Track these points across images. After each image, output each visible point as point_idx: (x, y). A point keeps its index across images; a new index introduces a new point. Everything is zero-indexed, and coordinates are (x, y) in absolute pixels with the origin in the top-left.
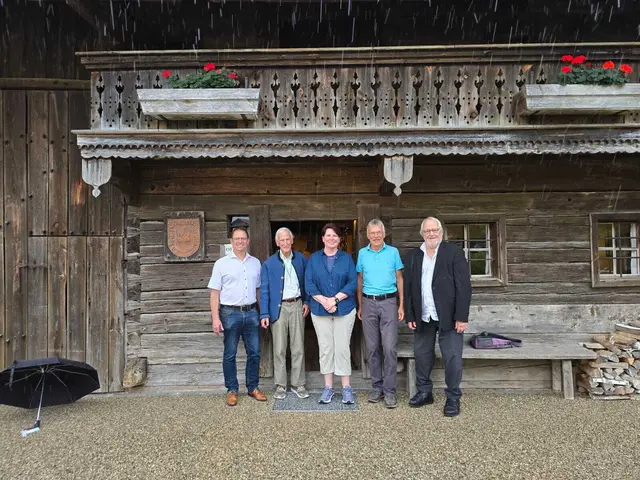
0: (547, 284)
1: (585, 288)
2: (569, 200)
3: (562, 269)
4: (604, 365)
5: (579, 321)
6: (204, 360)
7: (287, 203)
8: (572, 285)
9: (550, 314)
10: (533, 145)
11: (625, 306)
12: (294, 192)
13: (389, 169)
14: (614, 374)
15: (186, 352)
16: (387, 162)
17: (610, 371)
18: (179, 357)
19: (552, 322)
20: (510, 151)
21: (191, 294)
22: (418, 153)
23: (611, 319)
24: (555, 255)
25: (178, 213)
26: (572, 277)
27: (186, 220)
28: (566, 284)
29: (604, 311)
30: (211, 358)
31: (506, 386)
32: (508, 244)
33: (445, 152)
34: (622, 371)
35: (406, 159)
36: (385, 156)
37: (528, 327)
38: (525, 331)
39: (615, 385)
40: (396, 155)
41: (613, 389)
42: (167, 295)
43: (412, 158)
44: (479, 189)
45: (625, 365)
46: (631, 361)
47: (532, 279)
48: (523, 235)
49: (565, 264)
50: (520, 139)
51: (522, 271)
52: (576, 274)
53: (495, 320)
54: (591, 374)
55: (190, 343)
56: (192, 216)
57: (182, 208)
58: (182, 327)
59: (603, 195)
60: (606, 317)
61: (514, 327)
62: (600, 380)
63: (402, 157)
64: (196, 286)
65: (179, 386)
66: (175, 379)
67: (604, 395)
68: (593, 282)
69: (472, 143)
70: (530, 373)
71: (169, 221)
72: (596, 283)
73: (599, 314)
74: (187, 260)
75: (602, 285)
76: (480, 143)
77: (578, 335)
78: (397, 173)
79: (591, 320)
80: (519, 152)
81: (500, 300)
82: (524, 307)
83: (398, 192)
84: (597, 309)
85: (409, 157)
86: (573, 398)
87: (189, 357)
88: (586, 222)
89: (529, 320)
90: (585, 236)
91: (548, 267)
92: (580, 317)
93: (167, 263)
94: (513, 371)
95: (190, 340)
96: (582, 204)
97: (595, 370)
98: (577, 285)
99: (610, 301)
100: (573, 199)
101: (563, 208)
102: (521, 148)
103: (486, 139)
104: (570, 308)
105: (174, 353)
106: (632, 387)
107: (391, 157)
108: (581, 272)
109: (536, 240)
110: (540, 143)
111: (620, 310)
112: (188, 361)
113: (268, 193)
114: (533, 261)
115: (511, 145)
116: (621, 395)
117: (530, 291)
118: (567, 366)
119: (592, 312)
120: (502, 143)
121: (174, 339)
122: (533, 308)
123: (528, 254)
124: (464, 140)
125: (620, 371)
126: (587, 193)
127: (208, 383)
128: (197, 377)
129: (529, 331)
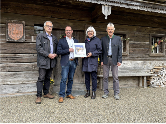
0: (138, 55)
1: (147, 56)
2: (145, 29)
3: (142, 50)
4: (154, 77)
5: (146, 66)
6: (25, 82)
7: (59, 22)
8: (144, 55)
9: (139, 64)
10: (145, 8)
11: (157, 62)
12: (62, 18)
13: (104, 9)
14: (156, 80)
15: (16, 79)
16: (103, 7)
17: (155, 79)
18: (13, 81)
19: (139, 66)
20: (139, 9)
21: (18, 56)
22: (113, 5)
23: (153, 65)
24: (141, 46)
25: (13, 21)
26: (145, 53)
27: (17, 24)
28: (143, 55)
29: (152, 63)
30: (27, 81)
31: (127, 86)
32: (129, 42)
33: (121, 6)
34: (158, 79)
35: (109, 7)
36: (103, 4)
37: (133, 68)
38: (132, 69)
39: (157, 83)
40: (106, 5)
41: (156, 84)
42: (8, 56)
43: (111, 7)
44: (122, 23)
45: (159, 77)
46: (160, 76)
47: (135, 53)
48: (133, 39)
49: (143, 49)
50: (142, 5)
51: (132, 50)
52: (146, 52)
53: (124, 66)
54: (151, 80)
55: (19, 76)
56: (19, 23)
57: (15, 19)
58: (15, 69)
59: (153, 29)
60: (152, 65)
61: (129, 68)
62: (153, 82)
63: (108, 6)
64: (20, 52)
65: (13, 93)
66: (12, 90)
67: (154, 86)
68: (150, 54)
69: (129, 4)
70: (133, 82)
71: (9, 24)
72: (151, 55)
73: (150, 64)
74: (17, 41)
75: (152, 55)
76: (131, 4)
77: (146, 70)
78: (106, 11)
79: (148, 66)
80: (141, 9)
81: (126, 59)
82: (132, 62)
83: (106, 18)
84: (150, 62)
85: (110, 6)
86: (146, 87)
87: (18, 81)
88: (149, 36)
89: (133, 66)
90: (148, 41)
91: (139, 49)
92: (146, 65)
93: (8, 42)
94: (129, 81)
95: (19, 75)
96: (148, 31)
97: (152, 79)
98: (146, 55)
99: (153, 60)
100: (146, 29)
101: (144, 32)
102: (141, 8)
103: (133, 4)
104: (144, 62)
105: (11, 80)
106: (160, 83)
107: (104, 5)
108: (147, 51)
109: (136, 41)
110: (146, 7)
111: (155, 63)
112: (18, 83)
113: (51, 17)
114: (136, 48)
115: (139, 7)
116: (157, 86)
117: (134, 57)
118: (145, 78)
119: (149, 63)
120: (137, 6)
121: (11, 74)
122: (135, 62)
123: (134, 45)
124: (127, 3)
125: (157, 79)
126: (149, 28)
127: (26, 91)
128: (21, 89)
129: (133, 69)
